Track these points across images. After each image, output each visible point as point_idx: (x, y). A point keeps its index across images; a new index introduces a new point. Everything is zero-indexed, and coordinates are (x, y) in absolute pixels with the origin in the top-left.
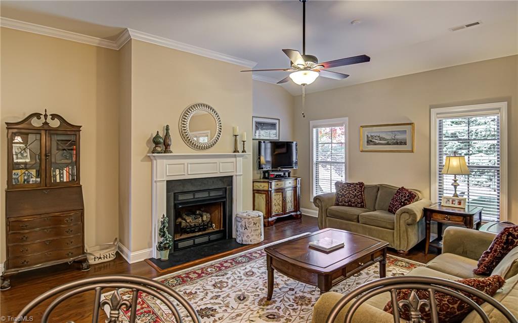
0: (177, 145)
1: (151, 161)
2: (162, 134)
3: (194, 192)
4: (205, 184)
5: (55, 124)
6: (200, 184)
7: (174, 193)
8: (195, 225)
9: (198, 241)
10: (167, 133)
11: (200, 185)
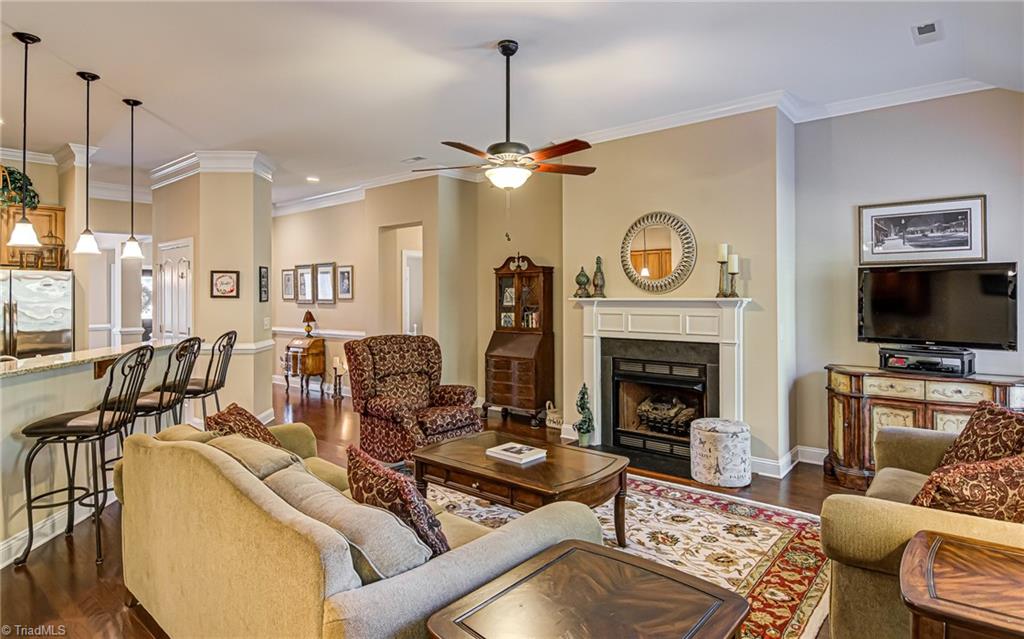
0: (618, 287)
1: (582, 308)
2: (590, 273)
3: (644, 363)
4: (661, 350)
5: (524, 266)
6: (653, 349)
7: (614, 359)
8: (655, 418)
9: (650, 445)
10: (599, 270)
11: (653, 352)
